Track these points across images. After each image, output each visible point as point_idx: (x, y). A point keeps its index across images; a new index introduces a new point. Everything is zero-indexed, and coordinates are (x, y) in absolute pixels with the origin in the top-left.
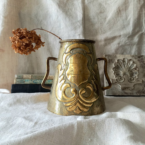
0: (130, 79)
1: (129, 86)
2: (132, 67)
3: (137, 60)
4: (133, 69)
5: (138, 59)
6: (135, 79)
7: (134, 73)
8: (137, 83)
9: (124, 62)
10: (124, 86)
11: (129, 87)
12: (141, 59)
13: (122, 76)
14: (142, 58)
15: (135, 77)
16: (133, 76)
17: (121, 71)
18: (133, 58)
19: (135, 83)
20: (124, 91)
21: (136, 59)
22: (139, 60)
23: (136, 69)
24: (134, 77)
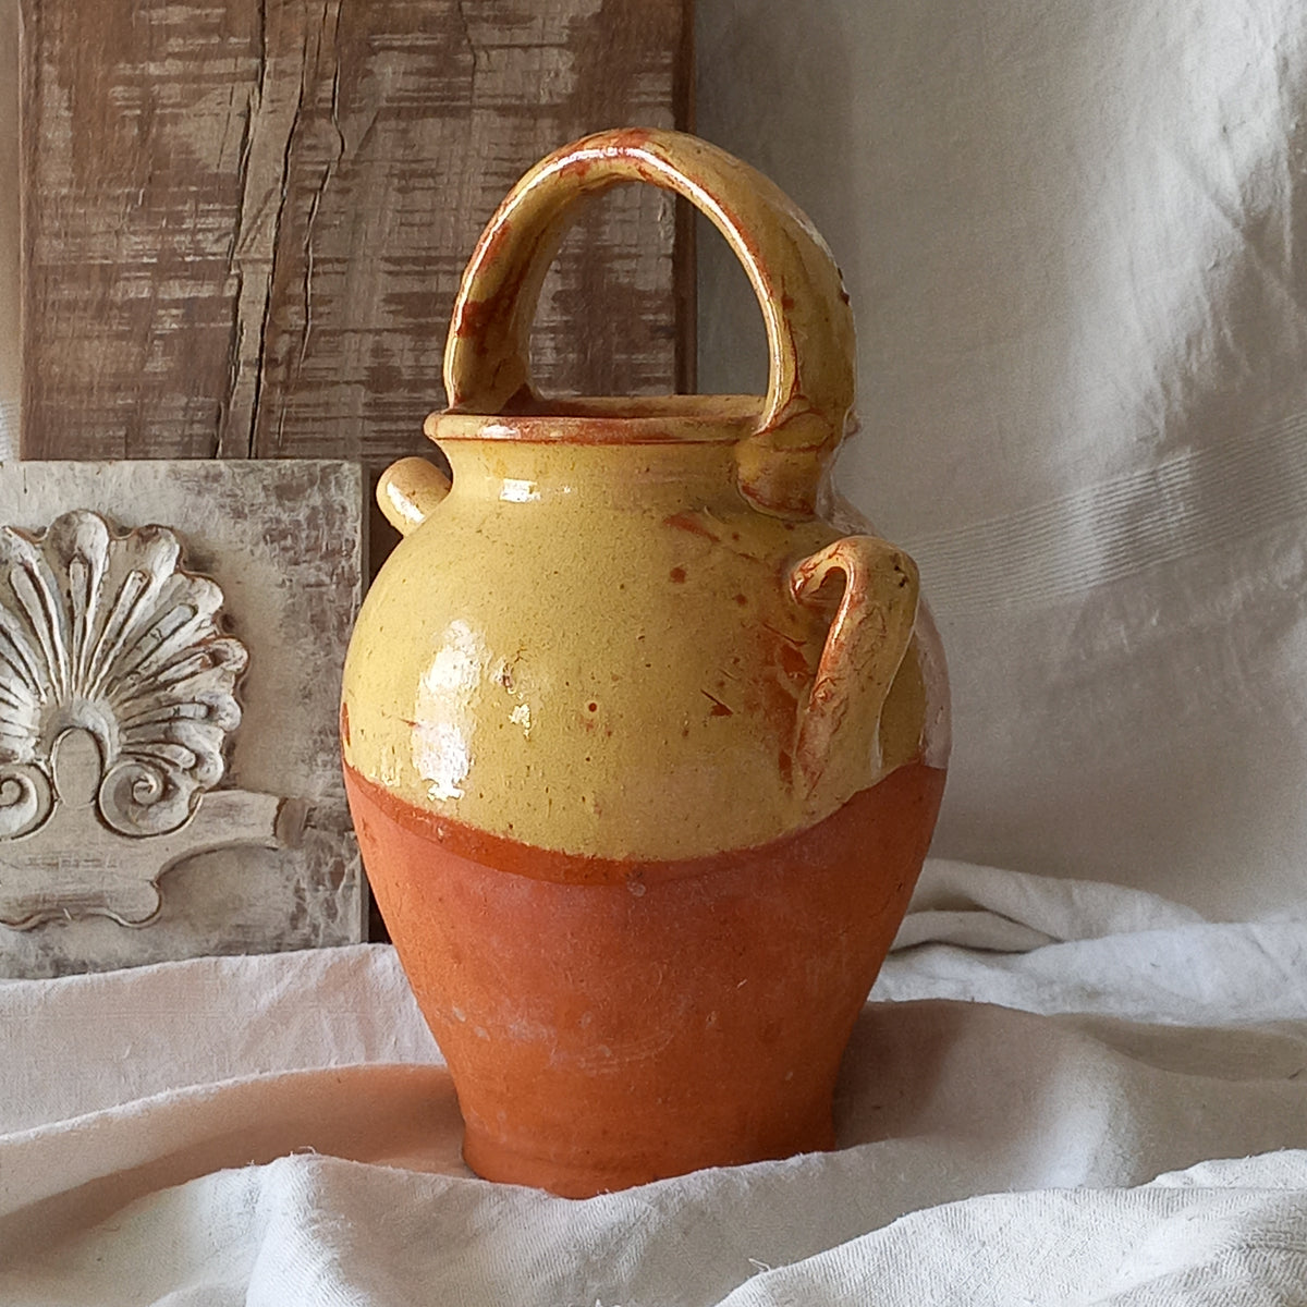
0: (127, 790)
1: (93, 886)
2: (166, 626)
3: (253, 527)
4: (187, 653)
5: (274, 510)
6: (186, 785)
7: (186, 710)
8: (213, 840)
9: (77, 568)
10: (38, 882)
11: (98, 900)
12: (312, 520)
13: (25, 750)
14: (328, 506)
15: (200, 759)
16: (169, 752)
17: (16, 685)
18: (208, 500)
19: (180, 844)
20: (45, 948)
21: (238, 514)
22: (274, 535)
23: (216, 659)
24: (185, 758)
